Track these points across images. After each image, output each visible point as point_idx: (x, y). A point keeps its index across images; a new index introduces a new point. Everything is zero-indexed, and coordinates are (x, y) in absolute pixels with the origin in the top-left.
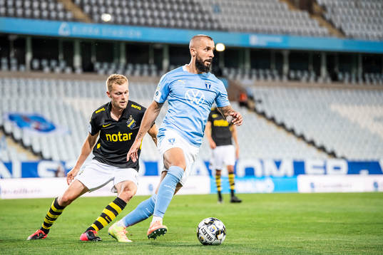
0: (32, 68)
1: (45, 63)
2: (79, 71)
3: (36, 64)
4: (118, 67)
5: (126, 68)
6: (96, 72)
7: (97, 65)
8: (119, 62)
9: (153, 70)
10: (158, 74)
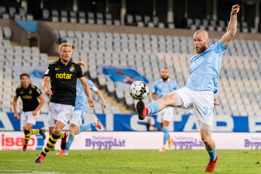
0: (126, 23)
1: (138, 18)
2: (172, 26)
3: (130, 19)
4: (209, 24)
5: (218, 24)
6: (189, 28)
7: (190, 21)
8: (212, 19)
9: (245, 27)
10: (249, 31)
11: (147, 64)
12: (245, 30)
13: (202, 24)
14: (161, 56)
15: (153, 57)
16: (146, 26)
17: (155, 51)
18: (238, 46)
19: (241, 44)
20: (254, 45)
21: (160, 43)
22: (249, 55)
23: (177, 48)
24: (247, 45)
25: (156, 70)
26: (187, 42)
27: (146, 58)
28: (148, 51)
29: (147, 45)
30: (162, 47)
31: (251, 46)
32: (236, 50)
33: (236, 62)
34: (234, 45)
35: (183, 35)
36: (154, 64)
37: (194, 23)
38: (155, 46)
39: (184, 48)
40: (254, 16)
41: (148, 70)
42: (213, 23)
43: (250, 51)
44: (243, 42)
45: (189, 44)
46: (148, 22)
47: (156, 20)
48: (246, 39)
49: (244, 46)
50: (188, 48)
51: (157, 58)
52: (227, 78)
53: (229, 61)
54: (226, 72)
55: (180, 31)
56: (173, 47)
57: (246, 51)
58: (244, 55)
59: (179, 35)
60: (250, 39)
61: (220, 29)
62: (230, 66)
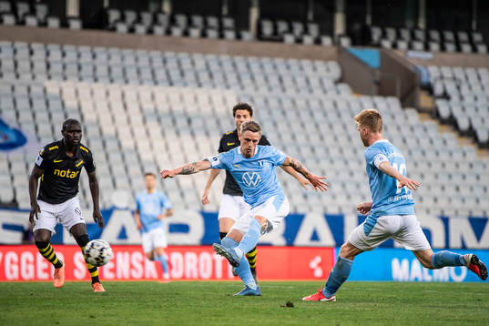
2: (75, 25)
4: (155, 21)
5: (173, 21)
6: (114, 29)
7: (114, 15)
8: (160, 11)
9: (229, 29)
10: (239, 37)
11: (23, 104)
12: (230, 35)
13: (139, 20)
14: (53, 87)
15: (36, 90)
16: (21, 22)
17: (41, 78)
18: (214, 67)
19: (220, 64)
20: (248, 66)
21: (51, 59)
22: (238, 87)
23: (87, 70)
24: (234, 65)
25: (42, 116)
26: (109, 57)
27: (21, 90)
28: (26, 78)
29: (24, 65)
30: (56, 68)
31: (241, 67)
32: (211, 76)
33: (210, 101)
34: (207, 66)
35: (100, 44)
36: (39, 105)
37: (123, 19)
38: (40, 66)
39: (102, 70)
40: (249, 5)
41: (26, 116)
42: (163, 19)
43: (239, 78)
44: (225, 58)
45: (112, 62)
46: (25, 15)
47: (42, 10)
48: (232, 53)
49: (228, 67)
50: (110, 70)
51: (45, 91)
52: (193, 134)
53: (196, 99)
54: (189, 121)
55: (94, 34)
56: (80, 68)
57: (232, 79)
58: (228, 87)
59: (92, 44)
60: (239, 54)
61: (177, 32)
62: (199, 110)
